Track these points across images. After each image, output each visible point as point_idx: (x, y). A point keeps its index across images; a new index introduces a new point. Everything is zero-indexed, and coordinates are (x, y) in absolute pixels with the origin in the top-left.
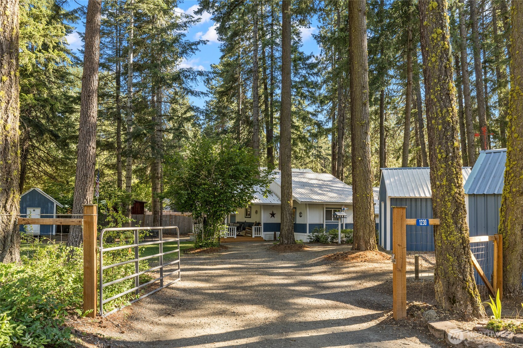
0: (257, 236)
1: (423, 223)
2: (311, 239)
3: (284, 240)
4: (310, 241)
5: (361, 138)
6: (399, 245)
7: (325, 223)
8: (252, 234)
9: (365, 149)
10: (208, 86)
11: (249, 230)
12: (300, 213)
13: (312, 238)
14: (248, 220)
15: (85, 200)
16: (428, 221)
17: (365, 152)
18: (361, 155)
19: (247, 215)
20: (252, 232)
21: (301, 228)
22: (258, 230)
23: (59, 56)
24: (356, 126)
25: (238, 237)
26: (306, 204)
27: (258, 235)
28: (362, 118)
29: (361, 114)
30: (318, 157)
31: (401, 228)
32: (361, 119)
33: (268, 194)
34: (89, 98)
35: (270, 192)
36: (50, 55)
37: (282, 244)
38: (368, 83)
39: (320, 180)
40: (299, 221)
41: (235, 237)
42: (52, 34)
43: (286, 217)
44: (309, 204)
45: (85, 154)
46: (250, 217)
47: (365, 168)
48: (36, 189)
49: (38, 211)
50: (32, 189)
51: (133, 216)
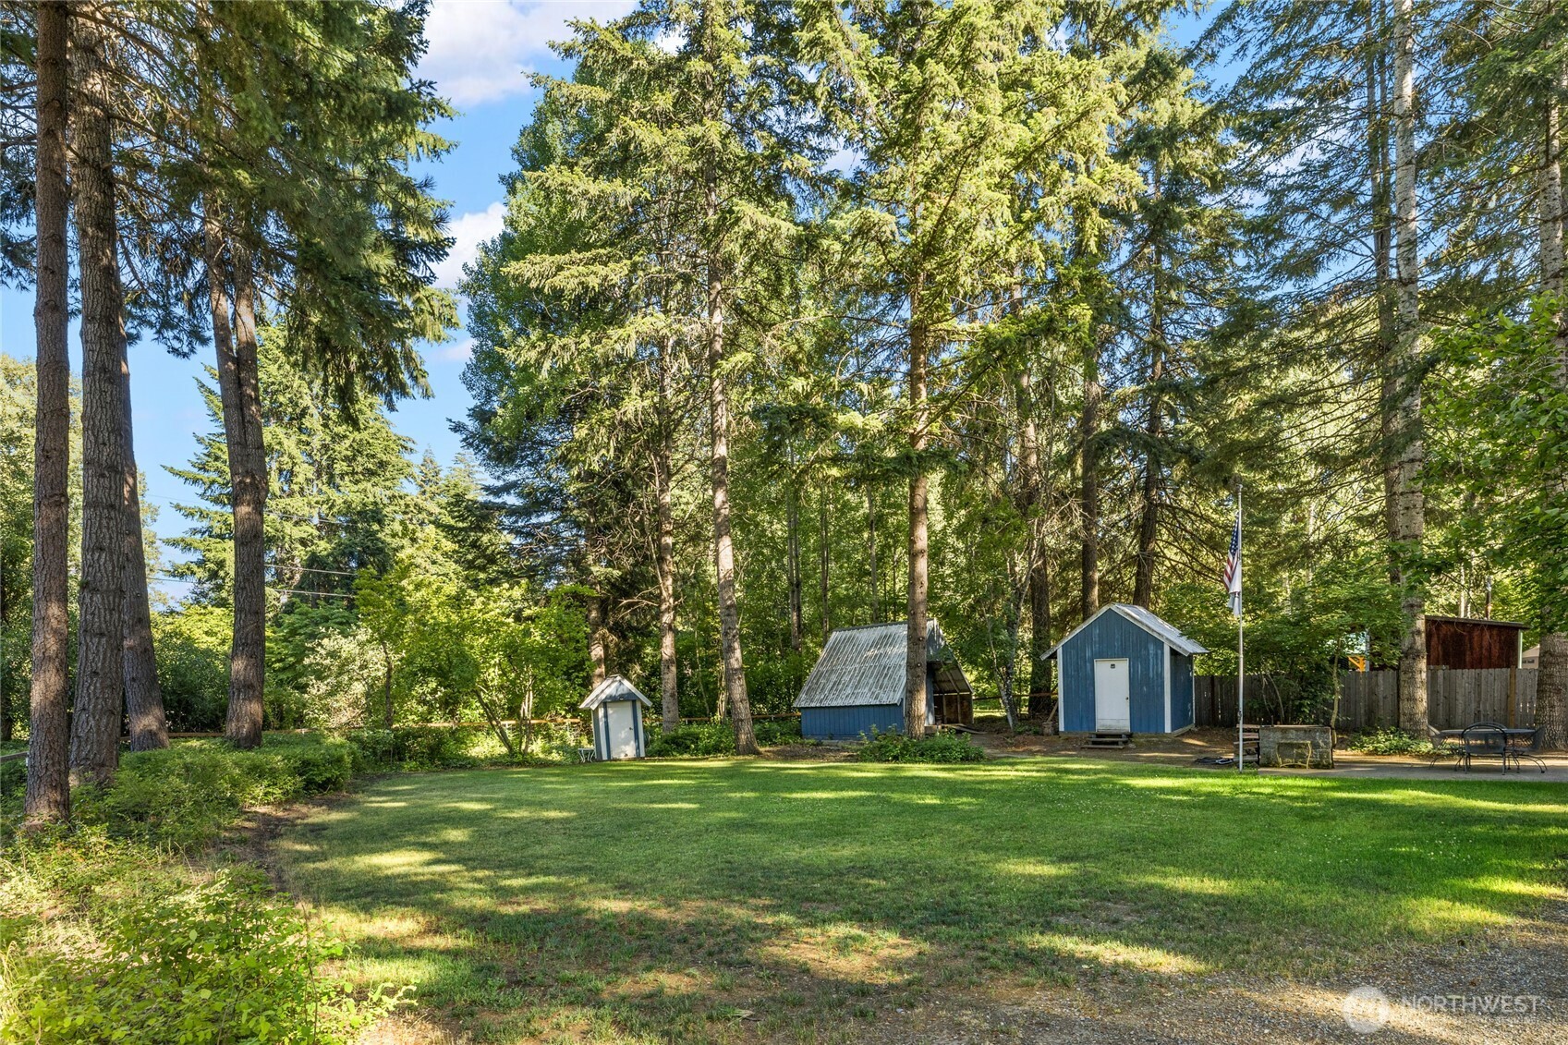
48: (1115, 607)
49: (1123, 666)
50: (1105, 609)
51: (1465, 678)
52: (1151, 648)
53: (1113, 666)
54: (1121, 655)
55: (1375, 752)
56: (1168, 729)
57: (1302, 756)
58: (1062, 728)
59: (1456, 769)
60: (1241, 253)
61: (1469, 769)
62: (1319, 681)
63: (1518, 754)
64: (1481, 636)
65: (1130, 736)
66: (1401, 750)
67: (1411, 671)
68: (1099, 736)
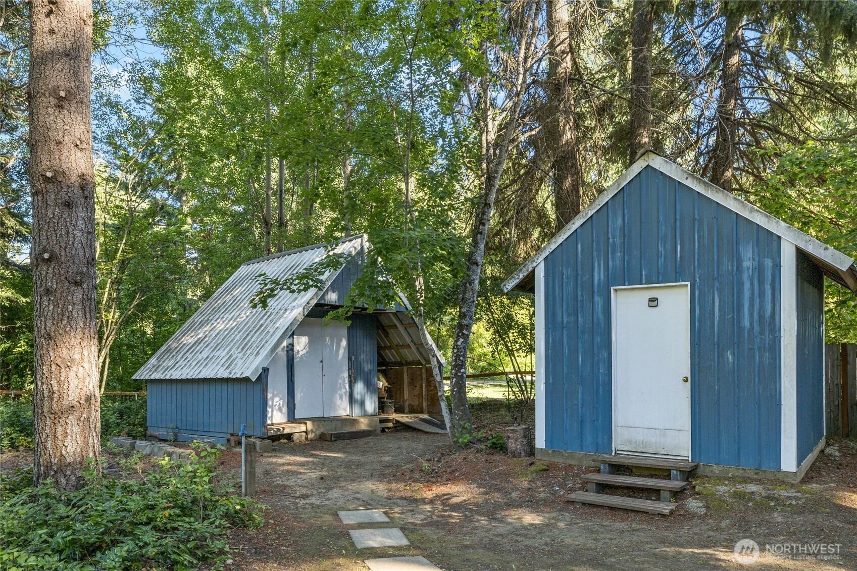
49: (677, 302)
50: (638, 166)
52: (747, 254)
53: (653, 303)
54: (673, 275)
56: (789, 462)
58: (540, 442)
65: (690, 474)
68: (618, 468)
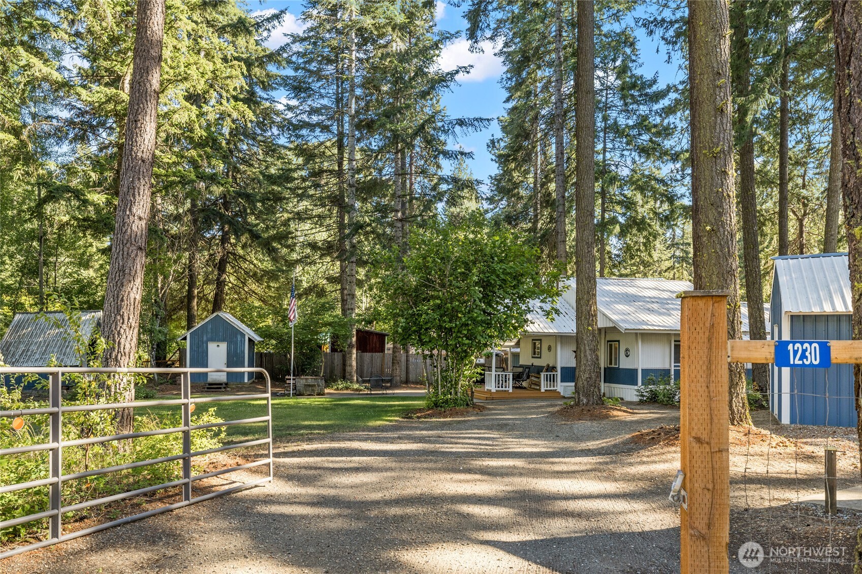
0: (549, 389)
1: (804, 356)
2: (643, 396)
3: (582, 397)
4: (641, 400)
5: (712, 185)
6: (698, 440)
7: (673, 369)
8: (539, 386)
9: (722, 206)
10: (493, 152)
11: (536, 380)
12: (627, 350)
13: (645, 394)
14: (537, 362)
15: (119, 317)
16: (825, 351)
17: (721, 214)
18: (713, 221)
19: (535, 354)
20: (540, 382)
21: (629, 377)
22: (552, 379)
23: (235, 108)
24: (702, 158)
25: (515, 390)
26: (636, 334)
27: (552, 388)
28: (715, 140)
29: (711, 132)
30: (682, 260)
31: (709, 375)
32: (713, 142)
33: (555, 316)
34: (136, 125)
35: (557, 312)
36: (223, 108)
37: (577, 404)
38: (729, 65)
39: (663, 291)
40: (625, 363)
41: (511, 391)
42: (224, 75)
43: (585, 356)
44: (642, 334)
45: (124, 230)
46: (540, 358)
47: (722, 248)
48: (220, 314)
49: (224, 346)
50: (215, 314)
51: (367, 356)
52: (239, 337)
53: (218, 346)
54: (223, 340)
55: (337, 389)
56: (246, 381)
57: (313, 390)
59: (367, 394)
60: (276, 128)
61: (371, 394)
62: (312, 357)
63: (387, 388)
64: (373, 338)
65: (226, 384)
66: (347, 388)
67: (350, 353)
68: (210, 384)
